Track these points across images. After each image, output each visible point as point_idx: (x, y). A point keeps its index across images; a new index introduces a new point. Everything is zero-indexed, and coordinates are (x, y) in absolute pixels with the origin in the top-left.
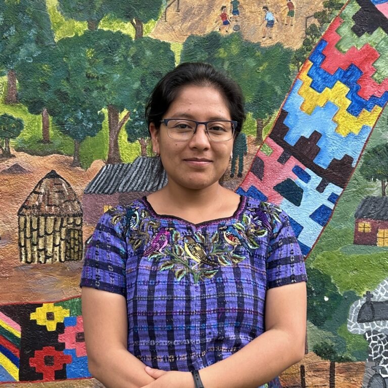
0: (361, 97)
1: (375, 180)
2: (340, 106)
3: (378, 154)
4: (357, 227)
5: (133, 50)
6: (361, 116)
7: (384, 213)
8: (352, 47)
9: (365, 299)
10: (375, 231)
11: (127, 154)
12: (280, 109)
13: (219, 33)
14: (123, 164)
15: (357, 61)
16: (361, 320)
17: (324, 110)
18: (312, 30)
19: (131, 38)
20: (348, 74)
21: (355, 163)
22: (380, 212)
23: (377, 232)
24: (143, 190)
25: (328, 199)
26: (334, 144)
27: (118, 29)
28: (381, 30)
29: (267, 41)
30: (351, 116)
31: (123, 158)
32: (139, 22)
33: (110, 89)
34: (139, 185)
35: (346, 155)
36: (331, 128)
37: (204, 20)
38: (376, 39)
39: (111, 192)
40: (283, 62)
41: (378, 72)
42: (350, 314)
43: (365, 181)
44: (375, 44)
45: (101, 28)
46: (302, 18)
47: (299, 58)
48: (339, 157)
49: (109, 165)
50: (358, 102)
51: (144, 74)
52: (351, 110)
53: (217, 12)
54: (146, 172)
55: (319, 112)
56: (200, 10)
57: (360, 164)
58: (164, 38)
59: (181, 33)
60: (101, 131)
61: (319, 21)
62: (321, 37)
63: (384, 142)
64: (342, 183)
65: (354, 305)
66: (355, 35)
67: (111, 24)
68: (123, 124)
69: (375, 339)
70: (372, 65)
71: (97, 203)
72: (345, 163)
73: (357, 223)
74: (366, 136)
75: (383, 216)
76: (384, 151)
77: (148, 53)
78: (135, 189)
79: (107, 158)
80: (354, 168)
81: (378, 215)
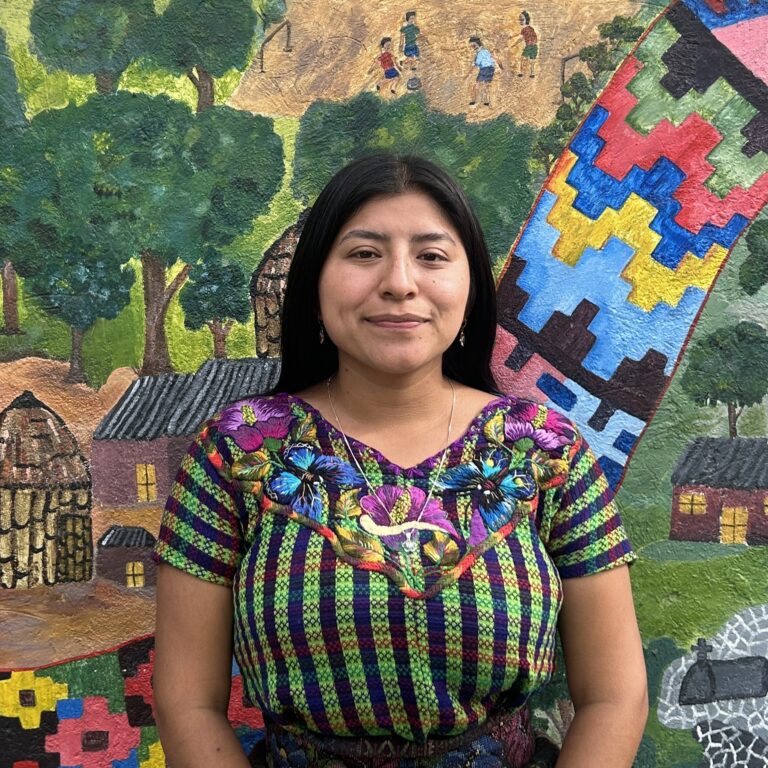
0: (683, 228)
1: (713, 404)
2: (638, 246)
3: (721, 348)
4: (677, 502)
5: (193, 134)
6: (683, 268)
7: (733, 473)
8: (663, 121)
9: (694, 654)
10: (715, 510)
11: (185, 355)
12: (508, 255)
13: (377, 95)
14: (176, 376)
15: (673, 150)
16: (686, 699)
17: (604, 255)
18: (576, 87)
19: (188, 110)
20: (655, 178)
21: (671, 368)
22: (725, 472)
23: (720, 513)
25: (615, 445)
26: (625, 328)
27: (161, 91)
28: (725, 83)
29: (481, 110)
30: (660, 268)
31: (175, 362)
32: (204, 73)
33: (145, 217)
35: (651, 350)
36: (618, 293)
37: (345, 68)
38: (714, 103)
39: (151, 434)
40: (514, 154)
41: (719, 172)
42: (663, 687)
43: (694, 404)
44: (711, 113)
45: (125, 89)
46: (554, 61)
47: (549, 145)
48: (637, 355)
49: (147, 378)
50: (676, 238)
51: (217, 184)
52: (660, 255)
53: (372, 51)
54: (225, 391)
55: (593, 260)
56: (335, 47)
57: (682, 369)
58: (260, 108)
59: (295, 97)
60: (129, 307)
61: (590, 66)
62: (594, 101)
63: (733, 322)
64: (643, 411)
65: (671, 668)
66: (668, 94)
67: (145, 79)
68: (175, 290)
69: (716, 738)
70: (706, 158)
71: (121, 460)
72: (650, 367)
73: (676, 494)
74: (694, 309)
75: (731, 480)
76: (734, 342)
77: (226, 140)
79: (141, 362)
80: (669, 378)
81: (722, 477)
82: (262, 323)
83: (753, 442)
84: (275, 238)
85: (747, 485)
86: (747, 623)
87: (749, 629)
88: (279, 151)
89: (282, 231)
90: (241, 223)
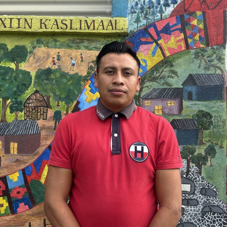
5: (14, 74)
11: (9, 119)
12: (77, 100)
14: (7, 123)
17: (96, 101)
18: (91, 68)
19: (14, 69)
24: (15, 135)
27: (9, 66)
31: (7, 120)
32: (17, 63)
33: (3, 90)
34: (14, 132)
37: (45, 63)
39: (1, 135)
40: (78, 81)
45: (1, 65)
46: (87, 63)
47: (85, 79)
49: (1, 123)
51: (18, 84)
54: (17, 126)
55: (94, 102)
56: (43, 59)
58: (28, 70)
59: (35, 68)
61: (94, 64)
62: (94, 71)
67: (5, 63)
68: (8, 105)
77: (21, 76)
78: (12, 134)
79: (0, 120)
82: (25, 113)
84: (29, 95)
88: (31, 78)
89: (31, 94)
90: (23, 92)
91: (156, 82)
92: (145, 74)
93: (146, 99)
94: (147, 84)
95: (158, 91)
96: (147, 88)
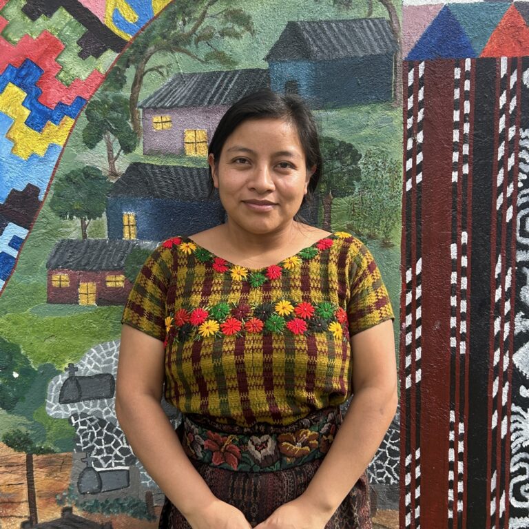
0: (44, 105)
1: (71, 218)
2: (16, 117)
3: (74, 183)
4: (50, 280)
6: (46, 131)
7: (86, 261)
8: (25, 36)
9: (67, 373)
10: (75, 285)
15: (34, 55)
16: (63, 400)
20: (23, 73)
21: (43, 196)
22: (80, 261)
23: (78, 286)
25: (9, 245)
26: (11, 170)
28: (64, 11)
30: (32, 131)
35: (29, 184)
36: (5, 147)
38: (58, 24)
41: (65, 69)
42: (48, 393)
43: (59, 218)
44: (57, 30)
48: (20, 187)
50: (39, 112)
52: (30, 123)
57: (50, 197)
63: (81, 166)
64: (26, 223)
65: (52, 382)
66: (27, 18)
69: (83, 423)
72: (29, 195)
73: (50, 275)
74: (55, 158)
75: (84, 266)
76: (82, 179)
81: (78, 264)
83: (97, 242)
85: (94, 268)
86: (98, 353)
87: (100, 357)
91: (183, 51)
92: (148, 27)
93: (155, 109)
94: (157, 60)
95: (191, 83)
96: (155, 72)
